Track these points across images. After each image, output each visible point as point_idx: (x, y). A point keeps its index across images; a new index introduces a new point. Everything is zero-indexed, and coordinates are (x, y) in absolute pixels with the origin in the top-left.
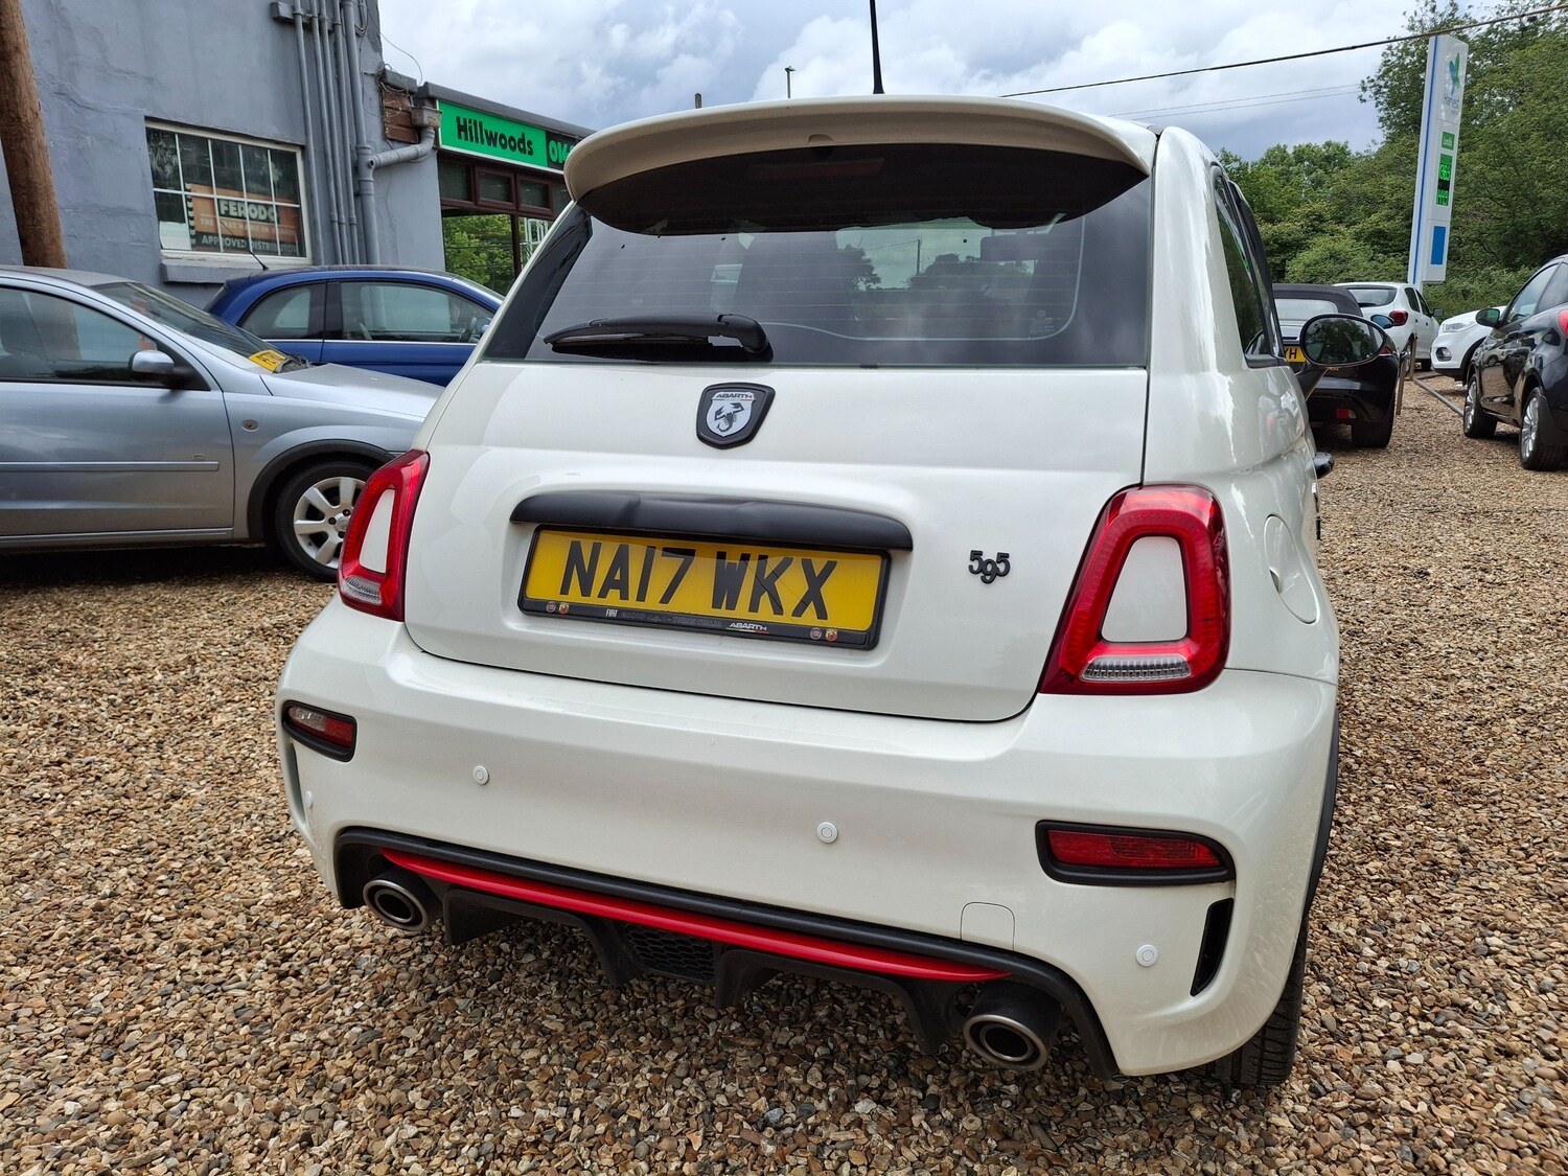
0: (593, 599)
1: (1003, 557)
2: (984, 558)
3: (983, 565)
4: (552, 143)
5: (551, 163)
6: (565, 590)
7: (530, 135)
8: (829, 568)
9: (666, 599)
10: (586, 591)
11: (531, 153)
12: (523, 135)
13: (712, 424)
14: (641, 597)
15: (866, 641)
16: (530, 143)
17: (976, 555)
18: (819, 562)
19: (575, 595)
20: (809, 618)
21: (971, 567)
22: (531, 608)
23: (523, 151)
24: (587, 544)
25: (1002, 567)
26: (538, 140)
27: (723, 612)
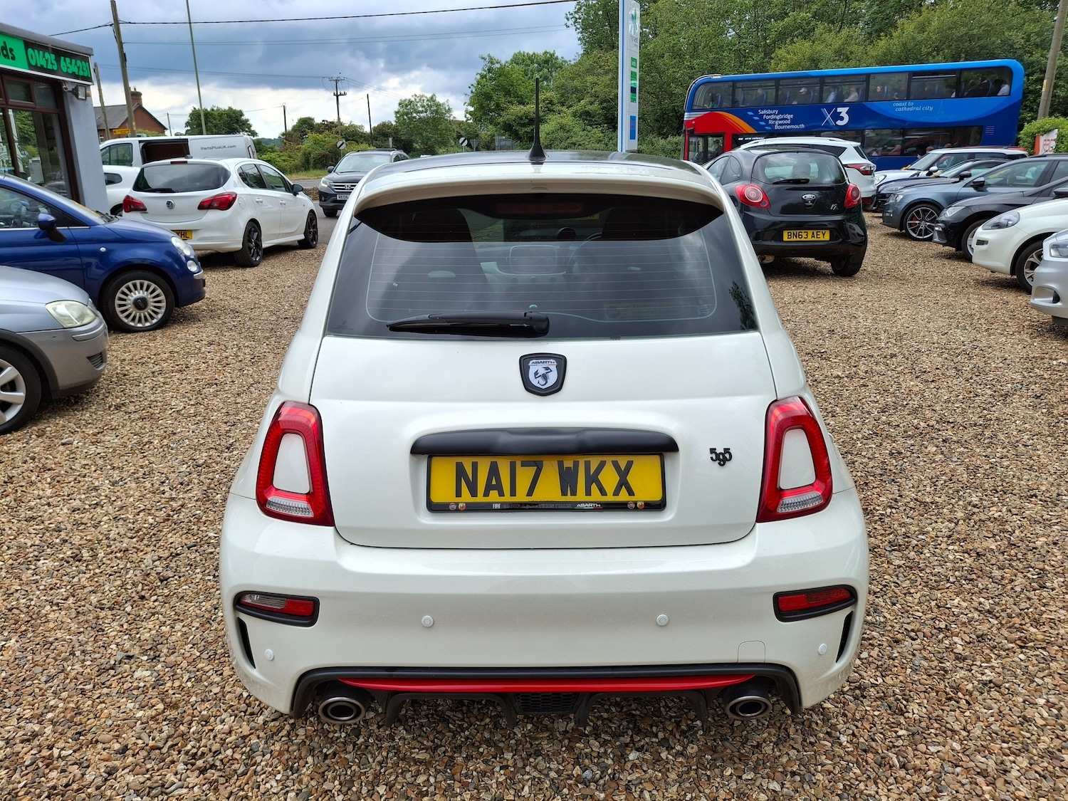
0: (480, 498)
1: (727, 450)
2: (718, 451)
3: (718, 455)
4: (30, 51)
5: (31, 67)
6: (459, 494)
7: (11, 44)
8: (630, 464)
9: (530, 493)
10: (474, 494)
11: (13, 58)
12: (5, 43)
13: (534, 381)
14: (513, 493)
15: (658, 506)
16: (11, 50)
17: (713, 451)
18: (623, 461)
19: (466, 497)
20: (623, 496)
21: (712, 458)
22: (434, 508)
23: (6, 56)
24: (467, 463)
25: (727, 456)
26: (18, 48)
27: (569, 498)
